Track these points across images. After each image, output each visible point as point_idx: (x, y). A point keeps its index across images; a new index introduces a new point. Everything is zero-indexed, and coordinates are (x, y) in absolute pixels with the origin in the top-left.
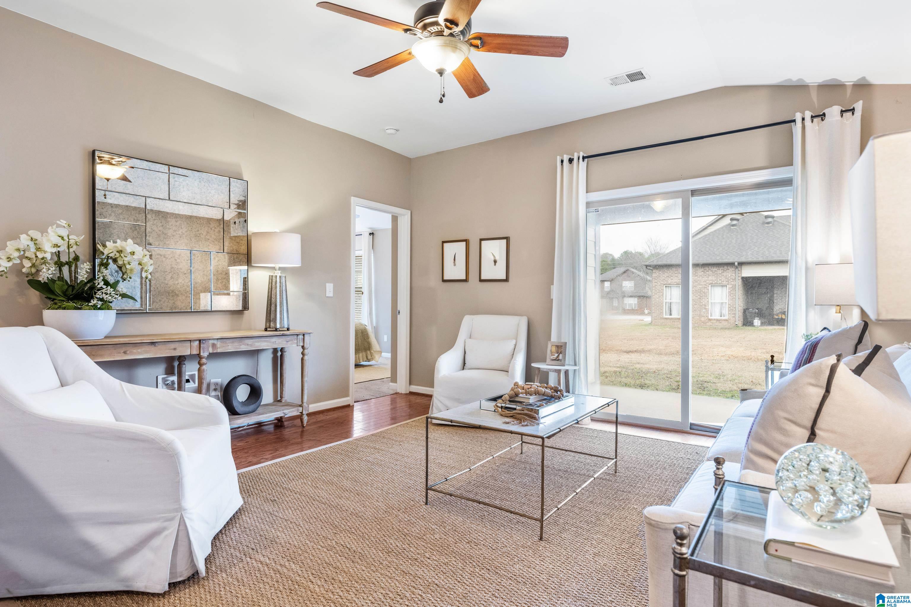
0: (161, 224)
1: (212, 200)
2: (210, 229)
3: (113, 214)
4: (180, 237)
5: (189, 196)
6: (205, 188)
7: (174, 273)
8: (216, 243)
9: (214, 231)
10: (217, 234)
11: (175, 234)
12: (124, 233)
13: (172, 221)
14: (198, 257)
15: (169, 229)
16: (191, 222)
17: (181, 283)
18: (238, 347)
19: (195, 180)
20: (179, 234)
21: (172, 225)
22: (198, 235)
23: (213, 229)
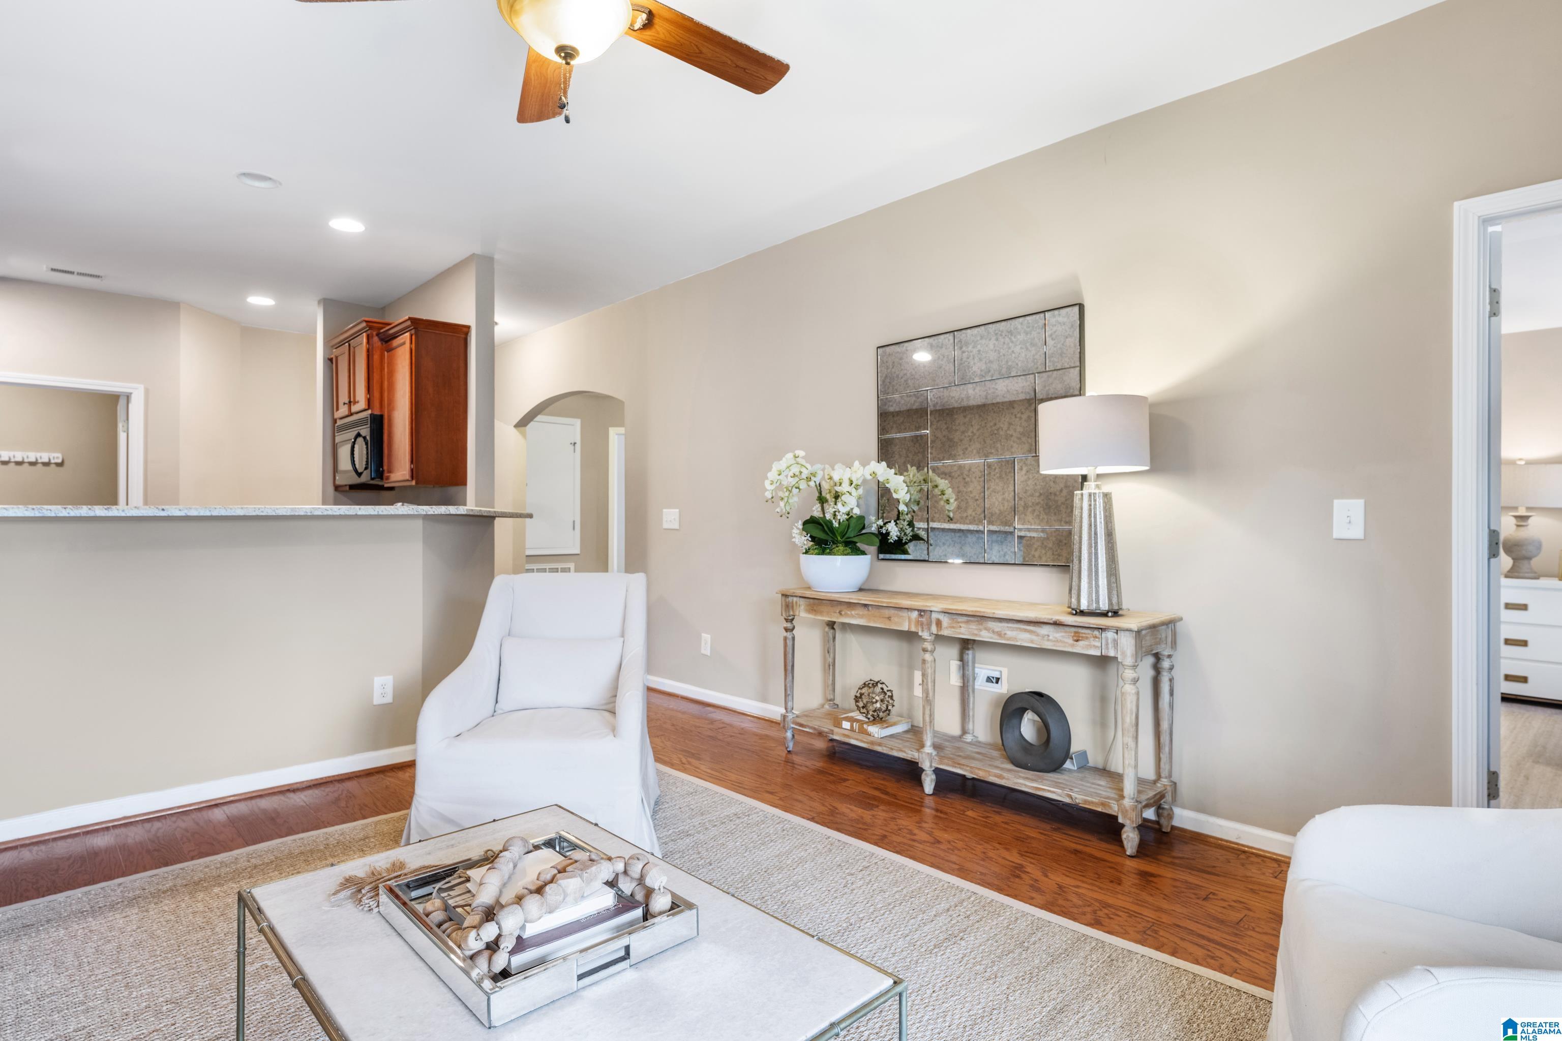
0: (945, 427)
1: (1017, 364)
2: (1013, 417)
3: (895, 426)
4: (970, 440)
5: (981, 371)
6: (1005, 346)
7: (962, 500)
8: (1024, 439)
9: (1021, 418)
10: (1025, 424)
11: (963, 437)
12: (905, 449)
13: (960, 419)
14: (995, 469)
15: (956, 430)
16: (984, 413)
17: (971, 515)
18: (976, 632)
19: (990, 340)
20: (969, 436)
21: (959, 424)
22: (996, 432)
23: (1018, 415)
